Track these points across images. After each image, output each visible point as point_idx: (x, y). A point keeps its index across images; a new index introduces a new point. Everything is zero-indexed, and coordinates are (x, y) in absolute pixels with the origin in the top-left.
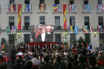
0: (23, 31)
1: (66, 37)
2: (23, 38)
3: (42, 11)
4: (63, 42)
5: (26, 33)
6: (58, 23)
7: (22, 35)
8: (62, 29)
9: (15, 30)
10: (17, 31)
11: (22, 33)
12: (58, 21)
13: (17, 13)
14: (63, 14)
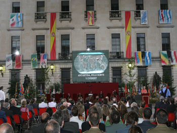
0: (60, 61)
1: (130, 72)
2: (59, 75)
3: (91, 24)
4: (126, 83)
5: (63, 66)
6: (118, 47)
7: (57, 70)
8: (123, 58)
9: (46, 60)
10: (50, 62)
11: (57, 66)
12: (117, 43)
13: (48, 29)
14: (125, 29)
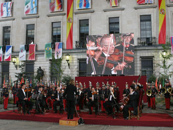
0: (77, 51)
1: (164, 62)
2: (76, 67)
5: (82, 56)
6: (148, 32)
7: (74, 62)
8: (156, 45)
9: (61, 49)
10: (66, 52)
11: (74, 56)
12: (148, 27)
13: (65, 14)
